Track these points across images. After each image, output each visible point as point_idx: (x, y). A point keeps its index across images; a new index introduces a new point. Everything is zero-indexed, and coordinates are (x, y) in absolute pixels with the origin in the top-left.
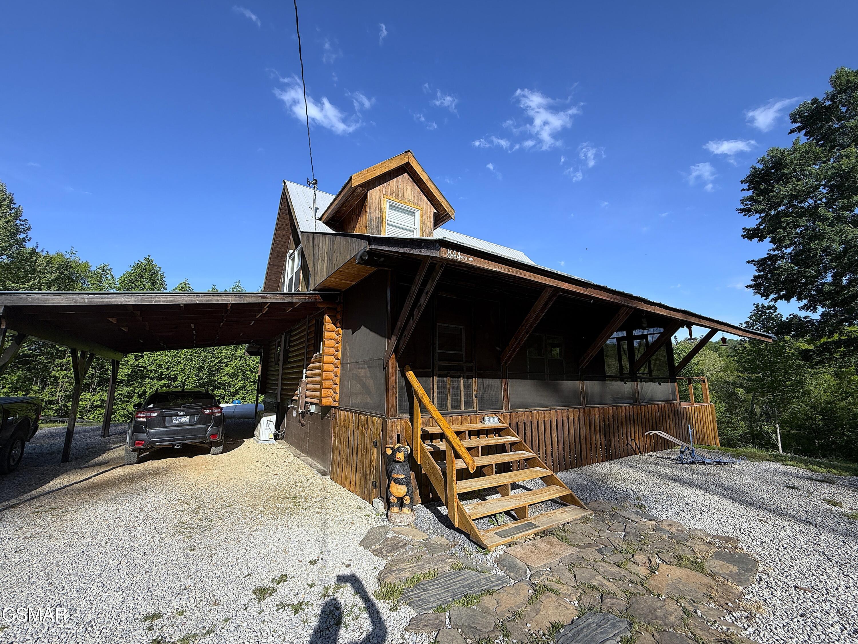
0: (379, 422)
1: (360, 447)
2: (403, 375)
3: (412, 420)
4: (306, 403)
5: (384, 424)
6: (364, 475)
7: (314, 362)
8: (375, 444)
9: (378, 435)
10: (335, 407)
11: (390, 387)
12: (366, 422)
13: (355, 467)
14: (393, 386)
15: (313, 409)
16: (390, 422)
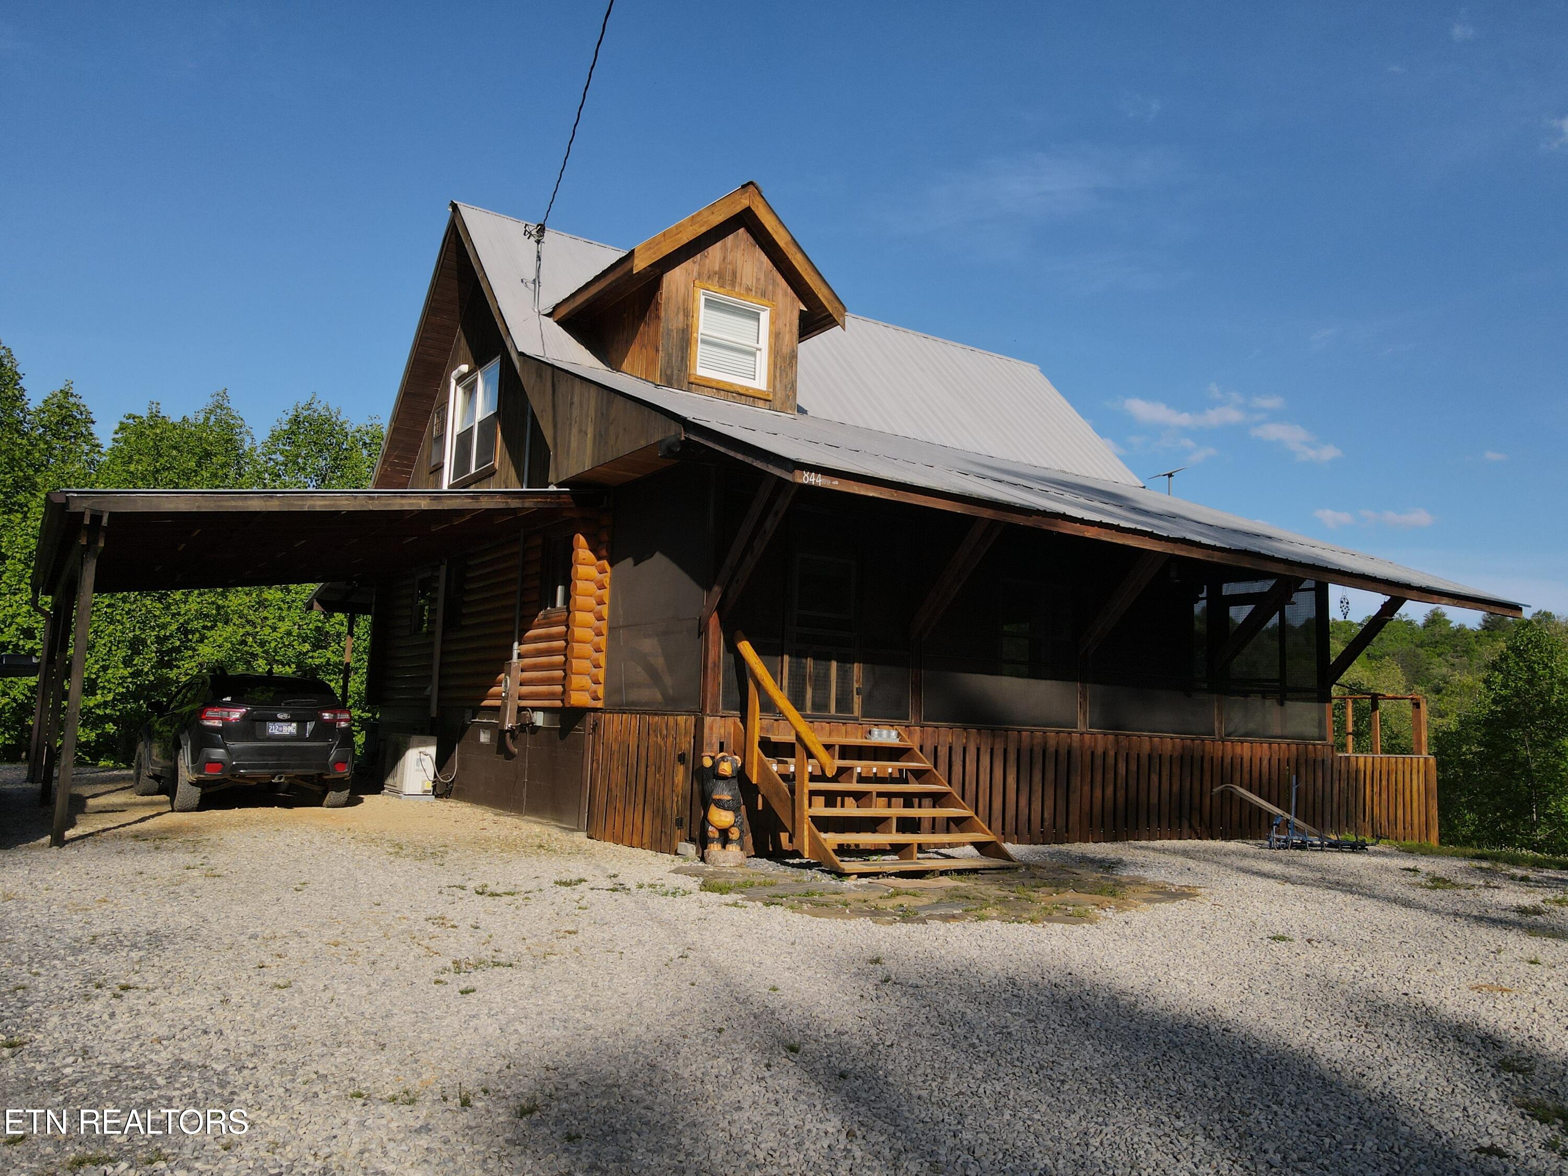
0: (688, 723)
1: (652, 769)
2: (731, 648)
3: (744, 720)
4: (521, 709)
5: (699, 726)
6: (660, 813)
7: (540, 626)
8: (682, 758)
9: (686, 744)
10: (595, 710)
11: (710, 665)
12: (664, 726)
13: (641, 806)
14: (714, 663)
15: (539, 719)
16: (708, 720)
